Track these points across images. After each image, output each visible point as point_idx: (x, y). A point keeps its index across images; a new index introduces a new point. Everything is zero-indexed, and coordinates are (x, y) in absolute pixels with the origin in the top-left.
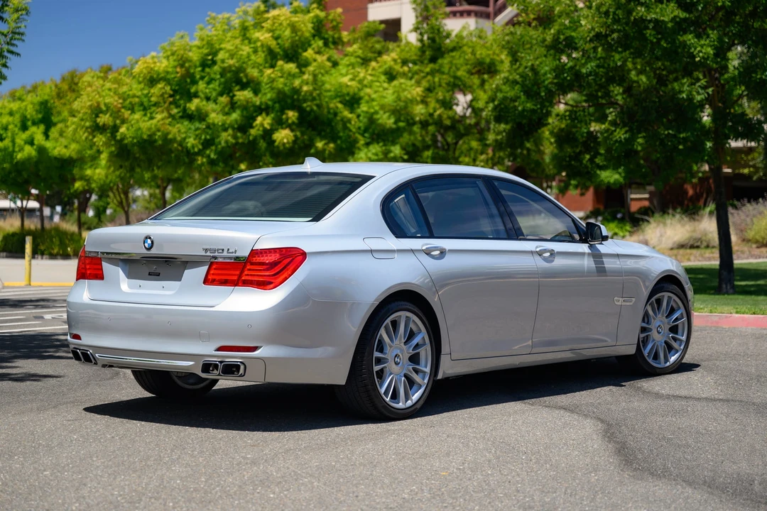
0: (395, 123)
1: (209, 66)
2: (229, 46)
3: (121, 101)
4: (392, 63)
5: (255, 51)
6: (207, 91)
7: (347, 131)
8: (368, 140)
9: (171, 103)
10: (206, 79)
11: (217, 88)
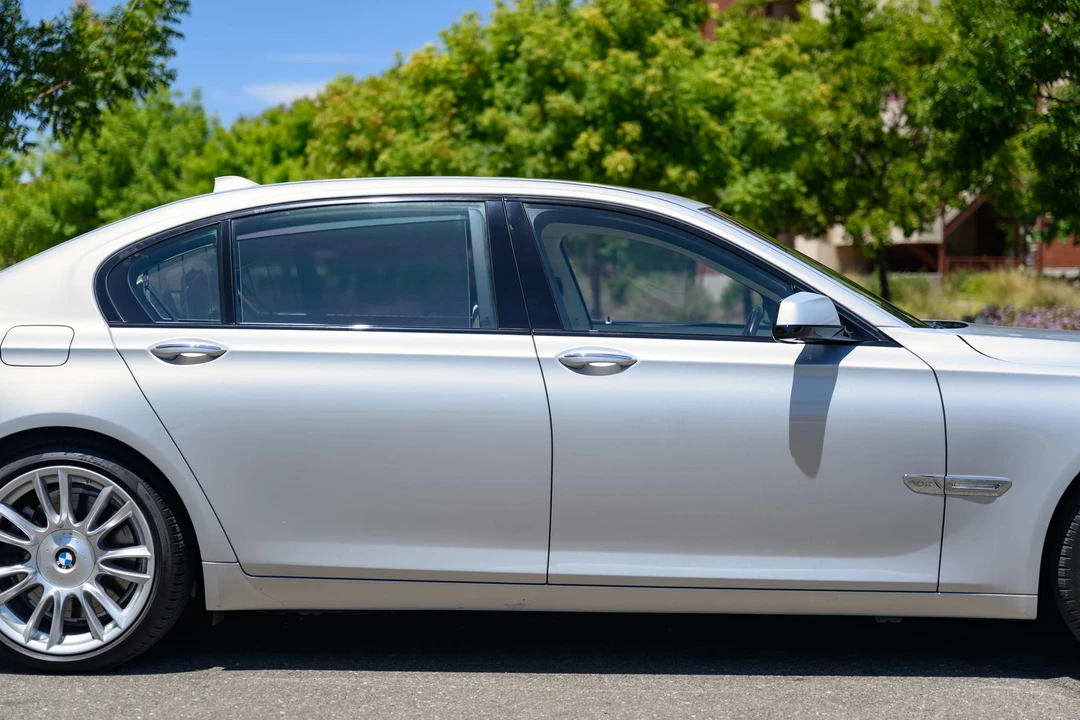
0: (789, 138)
1: (512, 61)
2: (537, 29)
3: (381, 115)
4: (785, 50)
6: (508, 98)
7: (715, 152)
8: (746, 165)
9: (454, 116)
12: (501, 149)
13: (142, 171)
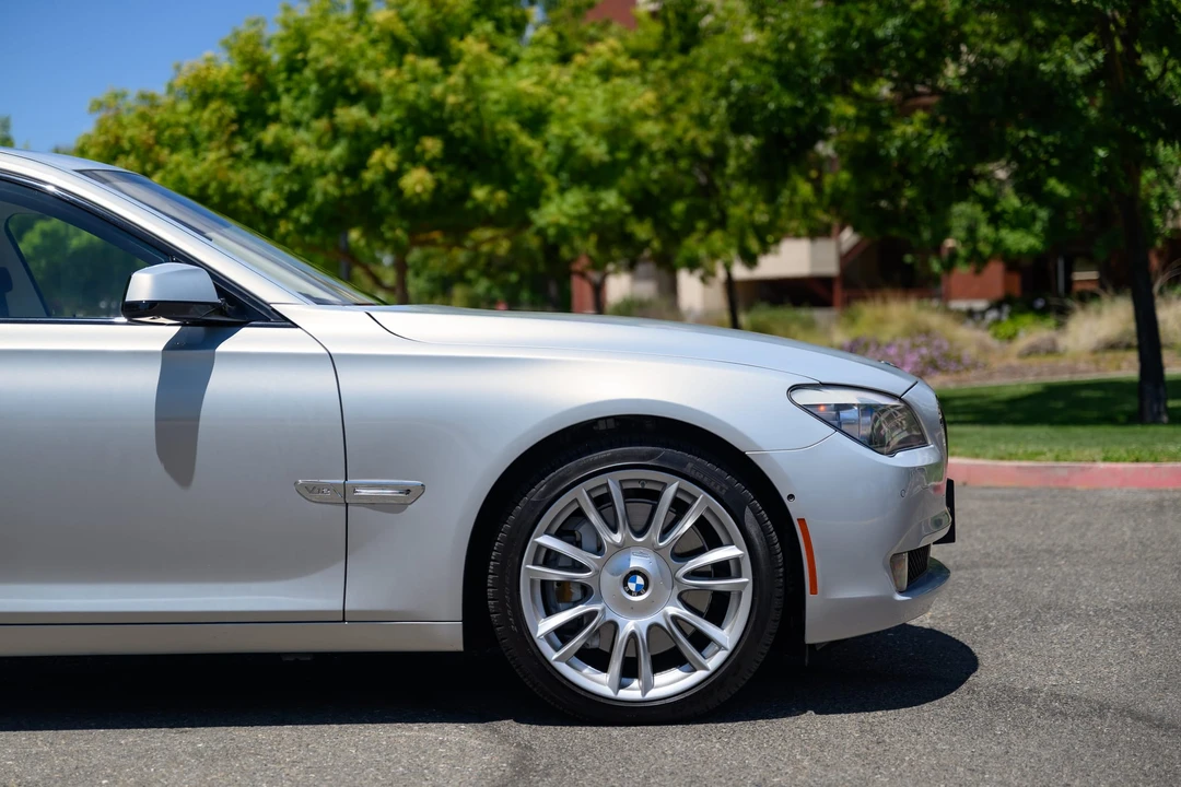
0: (612, 150)
1: (300, 70)
2: (324, 34)
3: (153, 133)
4: (611, 56)
5: (373, 42)
6: (296, 113)
8: (564, 184)
9: (233, 134)
10: (294, 91)
11: (311, 105)
12: (286, 170)
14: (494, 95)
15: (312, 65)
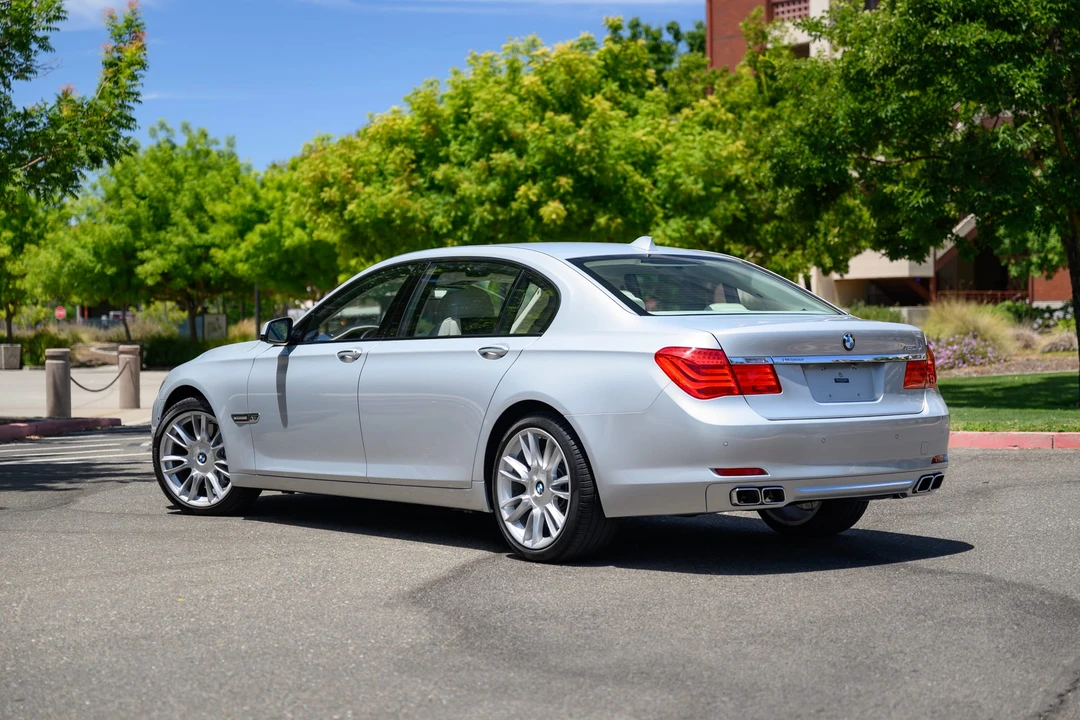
0: (706, 188)
1: (464, 122)
2: (482, 94)
3: (351, 170)
4: (710, 109)
5: (522, 100)
6: (461, 154)
7: (642, 200)
8: (668, 213)
9: (413, 171)
10: (460, 138)
11: (473, 150)
12: (453, 200)
13: (178, 215)
14: (615, 143)
15: (474, 118)
